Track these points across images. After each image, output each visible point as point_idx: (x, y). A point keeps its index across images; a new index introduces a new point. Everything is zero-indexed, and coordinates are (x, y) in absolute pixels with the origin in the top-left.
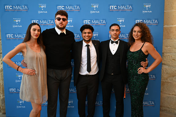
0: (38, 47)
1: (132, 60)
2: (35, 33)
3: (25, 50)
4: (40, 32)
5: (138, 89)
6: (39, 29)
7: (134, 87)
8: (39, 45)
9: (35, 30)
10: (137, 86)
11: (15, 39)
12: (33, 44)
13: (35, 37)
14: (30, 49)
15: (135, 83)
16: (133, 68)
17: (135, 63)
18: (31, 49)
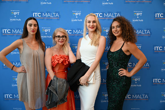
0: (36, 43)
1: (113, 61)
2: (31, 29)
3: (21, 47)
4: (37, 27)
5: (117, 95)
6: (36, 23)
7: (113, 93)
8: (37, 42)
9: (31, 25)
10: (116, 91)
11: (12, 35)
12: (30, 40)
13: (32, 33)
14: (27, 46)
15: (114, 88)
16: (114, 71)
17: (115, 66)
18: (29, 45)
